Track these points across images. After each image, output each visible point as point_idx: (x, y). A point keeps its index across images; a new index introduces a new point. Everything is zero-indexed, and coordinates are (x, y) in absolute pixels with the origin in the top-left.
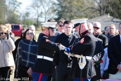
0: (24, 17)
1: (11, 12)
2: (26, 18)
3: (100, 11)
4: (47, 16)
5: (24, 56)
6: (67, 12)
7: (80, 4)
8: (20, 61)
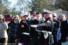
0: (12, 10)
1: (5, 7)
3: (56, 7)
4: (26, 10)
5: (13, 32)
6: (37, 8)
7: (44, 3)
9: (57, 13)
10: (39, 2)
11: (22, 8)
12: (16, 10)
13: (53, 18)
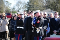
1: (7, 7)
2: (14, 10)
3: (46, 7)
4: (23, 10)
6: (31, 8)
7: (37, 4)
8: (11, 29)
9: (47, 12)
10: (33, 4)
11: (20, 8)
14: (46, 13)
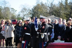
0: (18, 16)
1: (12, 14)
2: (19, 17)
3: (50, 14)
4: (27, 16)
6: (36, 14)
7: (41, 11)
8: (17, 35)
9: (51, 18)
10: (37, 10)
11: (25, 14)
12: (21, 16)
13: (48, 22)
14: (50, 20)
